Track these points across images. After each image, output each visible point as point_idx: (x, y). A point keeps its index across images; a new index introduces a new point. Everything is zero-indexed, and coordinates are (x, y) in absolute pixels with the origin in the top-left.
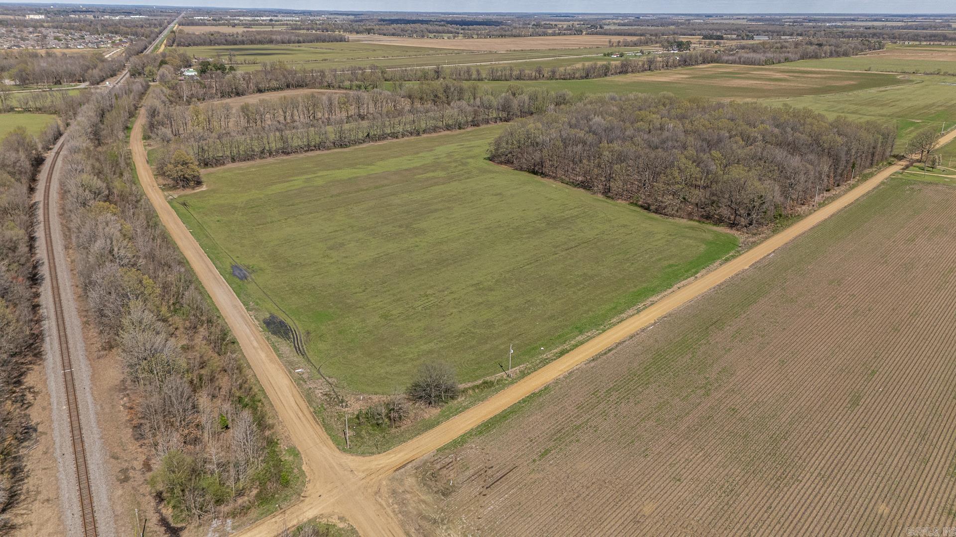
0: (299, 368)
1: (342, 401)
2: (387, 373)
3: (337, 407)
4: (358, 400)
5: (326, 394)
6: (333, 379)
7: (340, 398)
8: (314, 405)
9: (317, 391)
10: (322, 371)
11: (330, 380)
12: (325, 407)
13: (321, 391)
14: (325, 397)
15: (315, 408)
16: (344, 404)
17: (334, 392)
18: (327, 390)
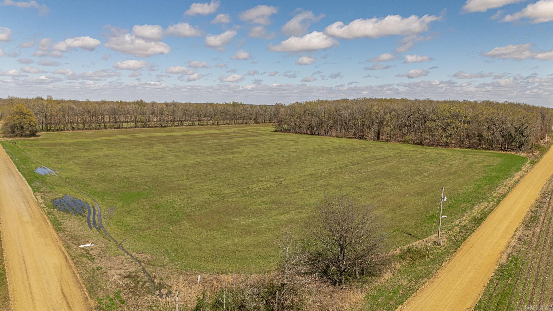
0: (88, 242)
1: (161, 286)
2: (235, 244)
3: (150, 298)
4: (193, 282)
5: (128, 277)
6: (144, 255)
7: (157, 281)
8: (101, 295)
9: (112, 272)
10: (125, 245)
11: (139, 257)
12: (124, 297)
13: (119, 272)
14: (127, 281)
15: (99, 301)
16: (164, 291)
17: (145, 272)
18: (132, 269)
